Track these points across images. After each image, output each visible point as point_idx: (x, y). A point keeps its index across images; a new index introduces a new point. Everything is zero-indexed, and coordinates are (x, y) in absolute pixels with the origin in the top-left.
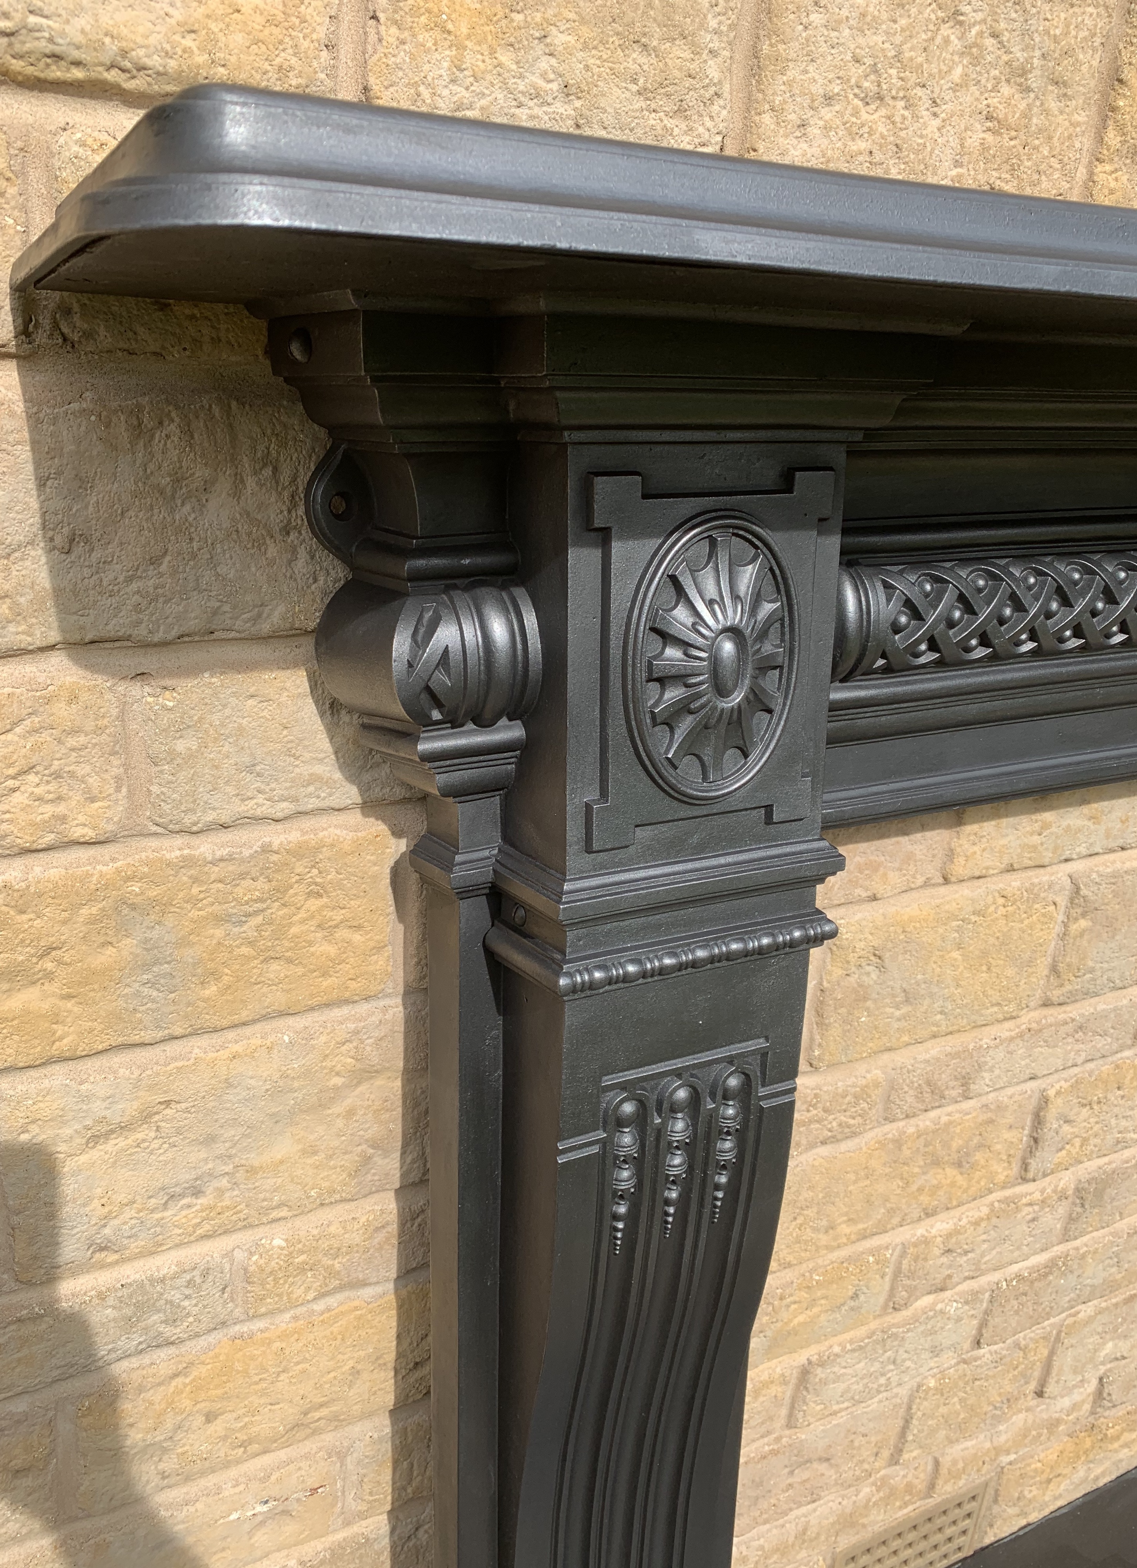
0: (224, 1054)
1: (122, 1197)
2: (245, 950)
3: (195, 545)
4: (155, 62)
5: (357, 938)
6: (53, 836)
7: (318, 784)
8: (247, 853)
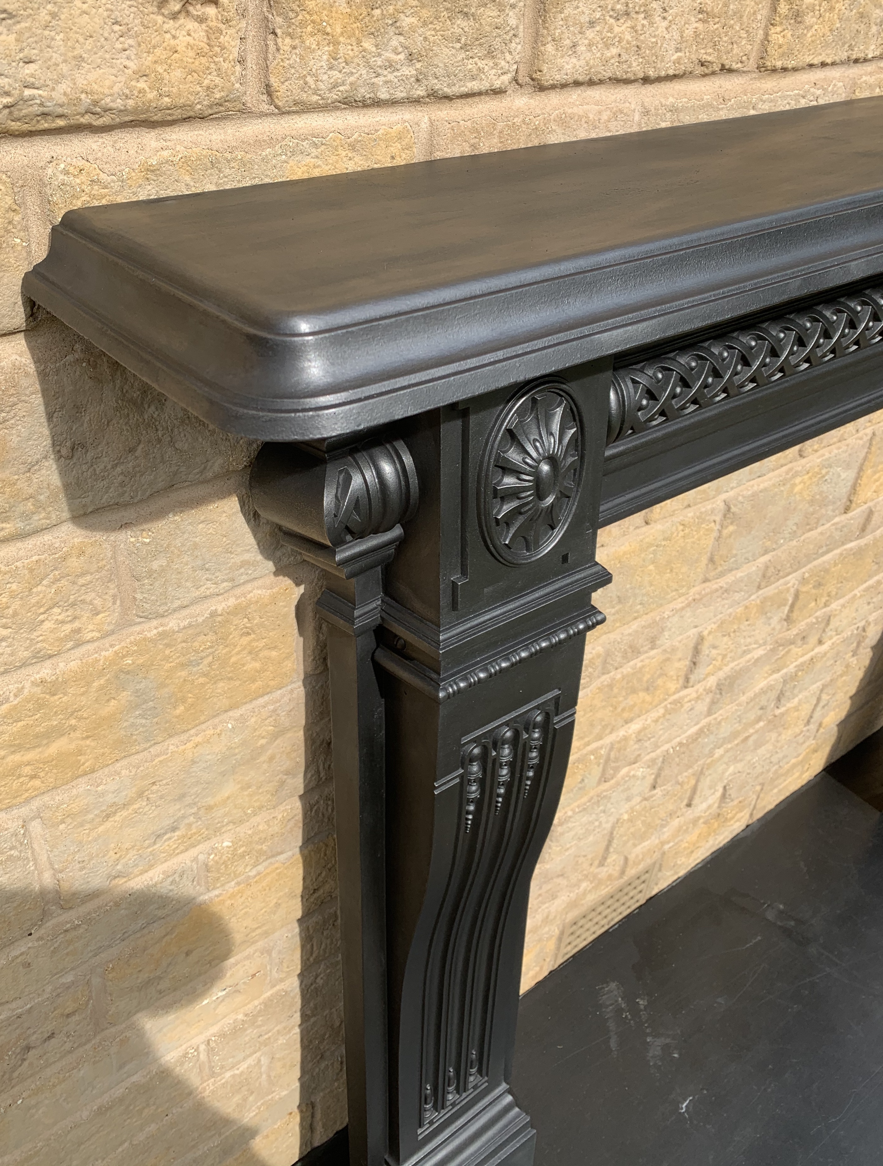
0: (190, 745)
1: (127, 845)
2: (202, 680)
3: (160, 433)
4: (119, 104)
5: (274, 653)
6: (72, 643)
7: (246, 567)
8: (200, 620)
